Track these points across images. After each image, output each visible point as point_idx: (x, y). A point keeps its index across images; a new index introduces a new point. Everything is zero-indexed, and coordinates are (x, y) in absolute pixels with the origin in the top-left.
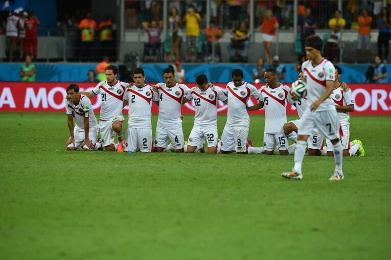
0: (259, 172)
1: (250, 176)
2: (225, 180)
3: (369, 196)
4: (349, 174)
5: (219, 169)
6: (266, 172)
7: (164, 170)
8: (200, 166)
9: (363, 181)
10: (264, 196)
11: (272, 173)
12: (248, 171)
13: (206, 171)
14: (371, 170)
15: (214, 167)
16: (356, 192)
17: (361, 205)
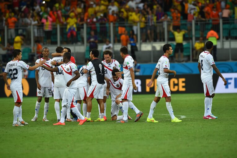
0: (65, 131)
1: (59, 134)
2: (44, 137)
3: (131, 144)
4: (119, 131)
5: (40, 130)
6: (69, 131)
7: (6, 132)
8: (29, 129)
9: (128, 135)
10: (68, 146)
11: (73, 131)
12: (58, 131)
13: (32, 131)
14: (132, 128)
15: (37, 129)
16: (123, 142)
17: (126, 149)
